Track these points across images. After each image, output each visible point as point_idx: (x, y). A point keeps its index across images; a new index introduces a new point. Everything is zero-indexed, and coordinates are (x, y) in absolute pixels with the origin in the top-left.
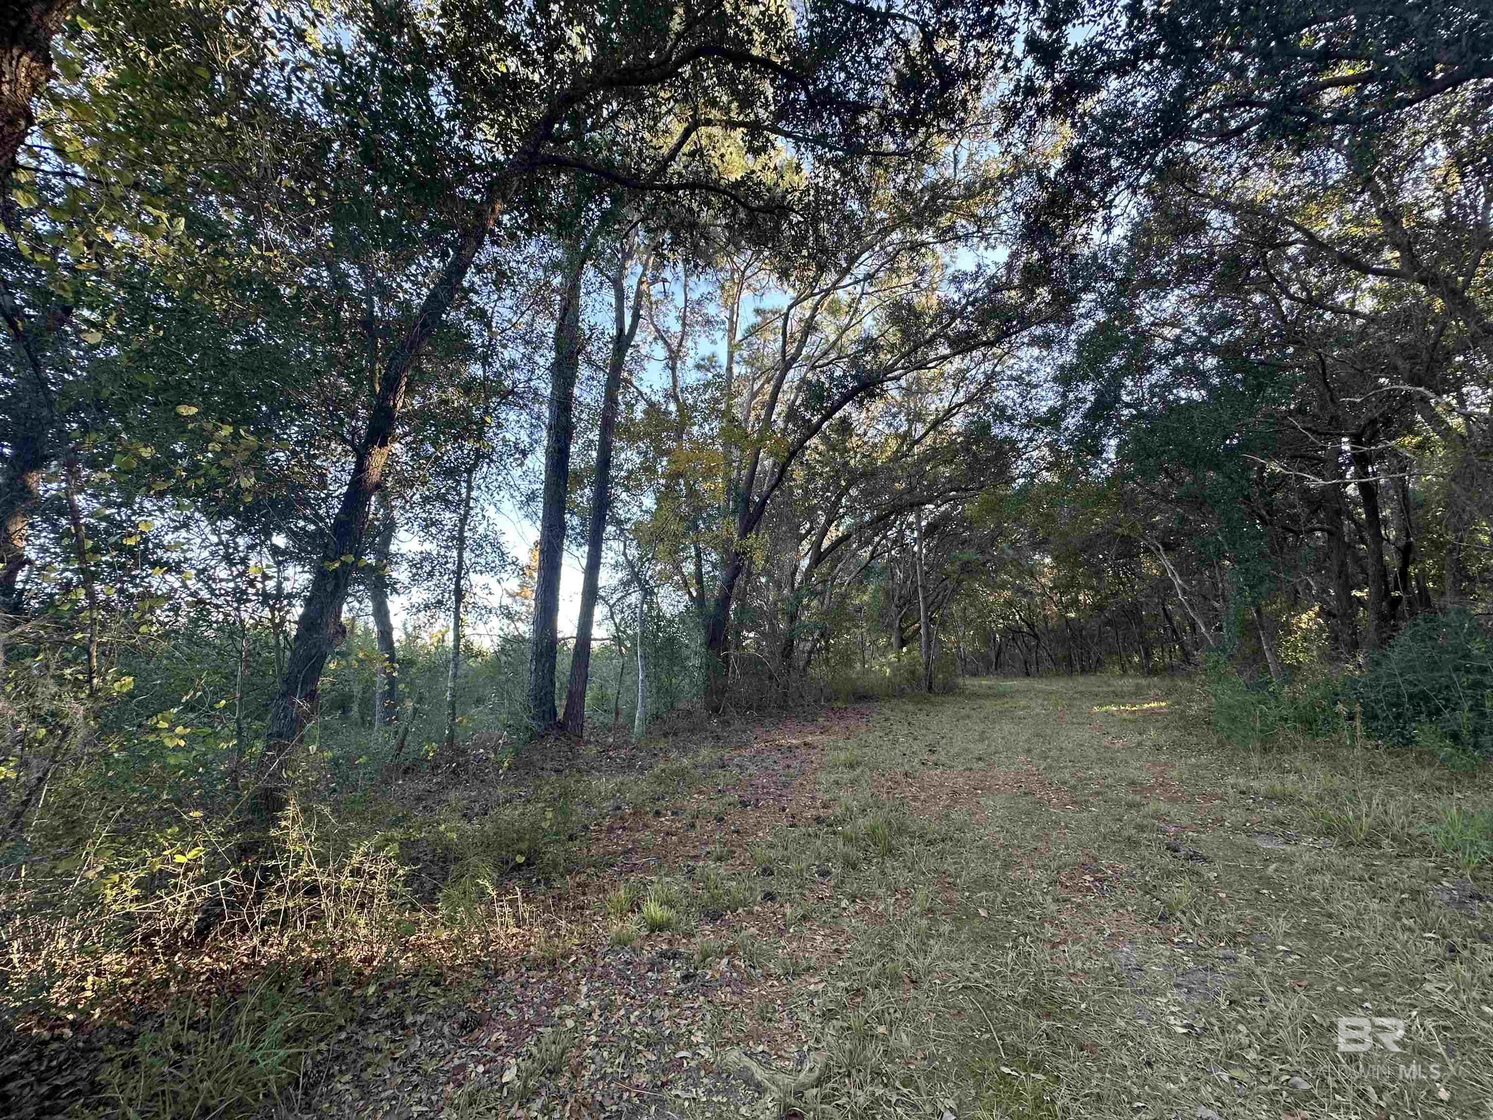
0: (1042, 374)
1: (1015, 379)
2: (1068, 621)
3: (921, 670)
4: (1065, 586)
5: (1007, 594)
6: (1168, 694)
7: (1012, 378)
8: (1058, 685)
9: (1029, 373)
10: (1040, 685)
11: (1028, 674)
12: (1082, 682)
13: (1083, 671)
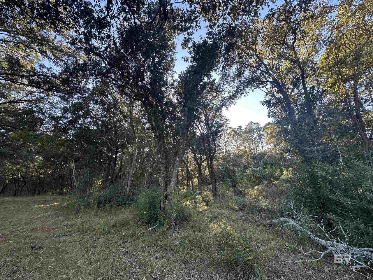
0: (59, 106)
1: (50, 103)
2: (40, 178)
4: (43, 166)
5: (18, 166)
7: (49, 102)
9: (55, 104)
12: (36, 198)
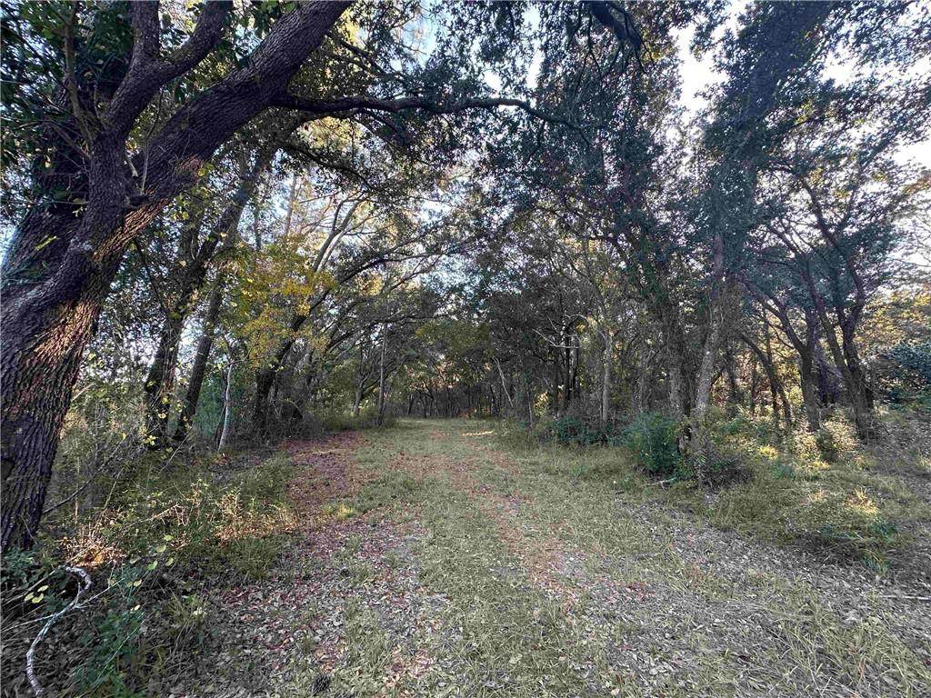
2: (448, 389)
3: (377, 414)
4: (449, 373)
5: (422, 373)
6: (491, 428)
8: (442, 423)
10: (434, 423)
11: (425, 417)
12: (455, 422)
13: (453, 416)
